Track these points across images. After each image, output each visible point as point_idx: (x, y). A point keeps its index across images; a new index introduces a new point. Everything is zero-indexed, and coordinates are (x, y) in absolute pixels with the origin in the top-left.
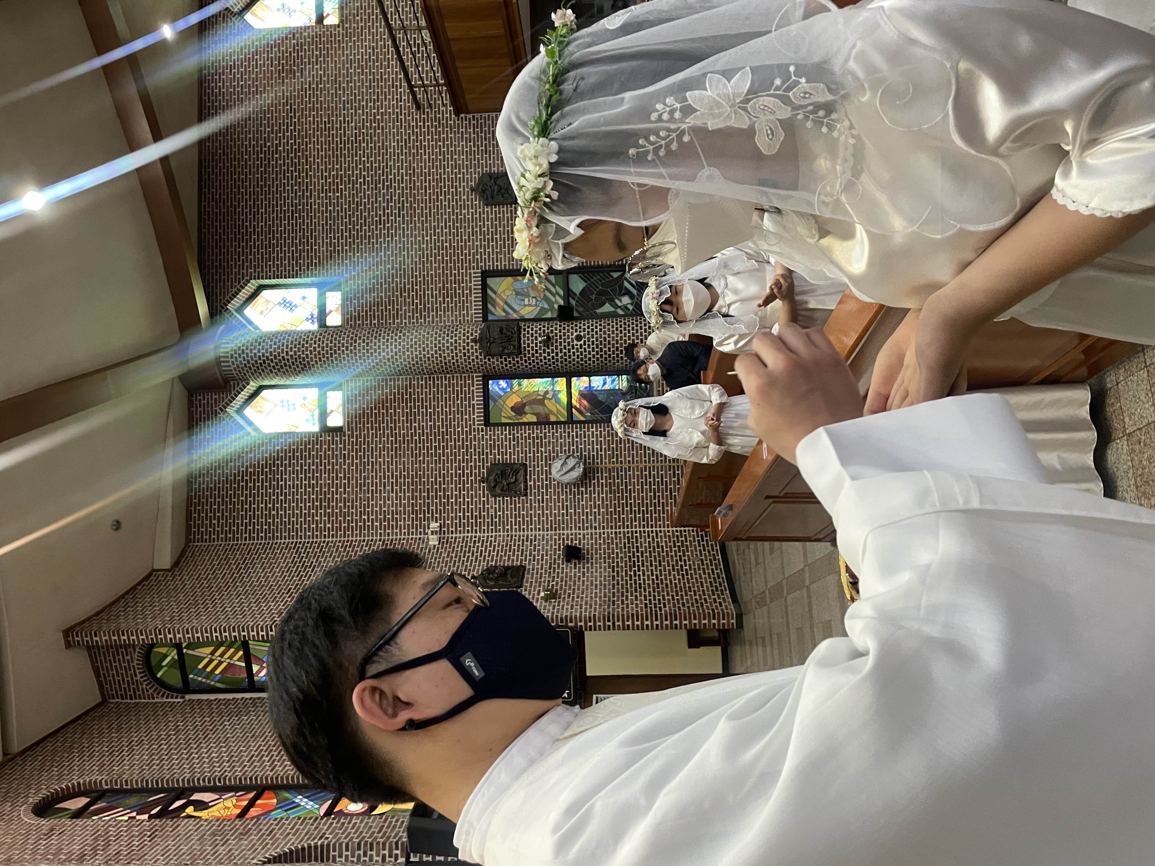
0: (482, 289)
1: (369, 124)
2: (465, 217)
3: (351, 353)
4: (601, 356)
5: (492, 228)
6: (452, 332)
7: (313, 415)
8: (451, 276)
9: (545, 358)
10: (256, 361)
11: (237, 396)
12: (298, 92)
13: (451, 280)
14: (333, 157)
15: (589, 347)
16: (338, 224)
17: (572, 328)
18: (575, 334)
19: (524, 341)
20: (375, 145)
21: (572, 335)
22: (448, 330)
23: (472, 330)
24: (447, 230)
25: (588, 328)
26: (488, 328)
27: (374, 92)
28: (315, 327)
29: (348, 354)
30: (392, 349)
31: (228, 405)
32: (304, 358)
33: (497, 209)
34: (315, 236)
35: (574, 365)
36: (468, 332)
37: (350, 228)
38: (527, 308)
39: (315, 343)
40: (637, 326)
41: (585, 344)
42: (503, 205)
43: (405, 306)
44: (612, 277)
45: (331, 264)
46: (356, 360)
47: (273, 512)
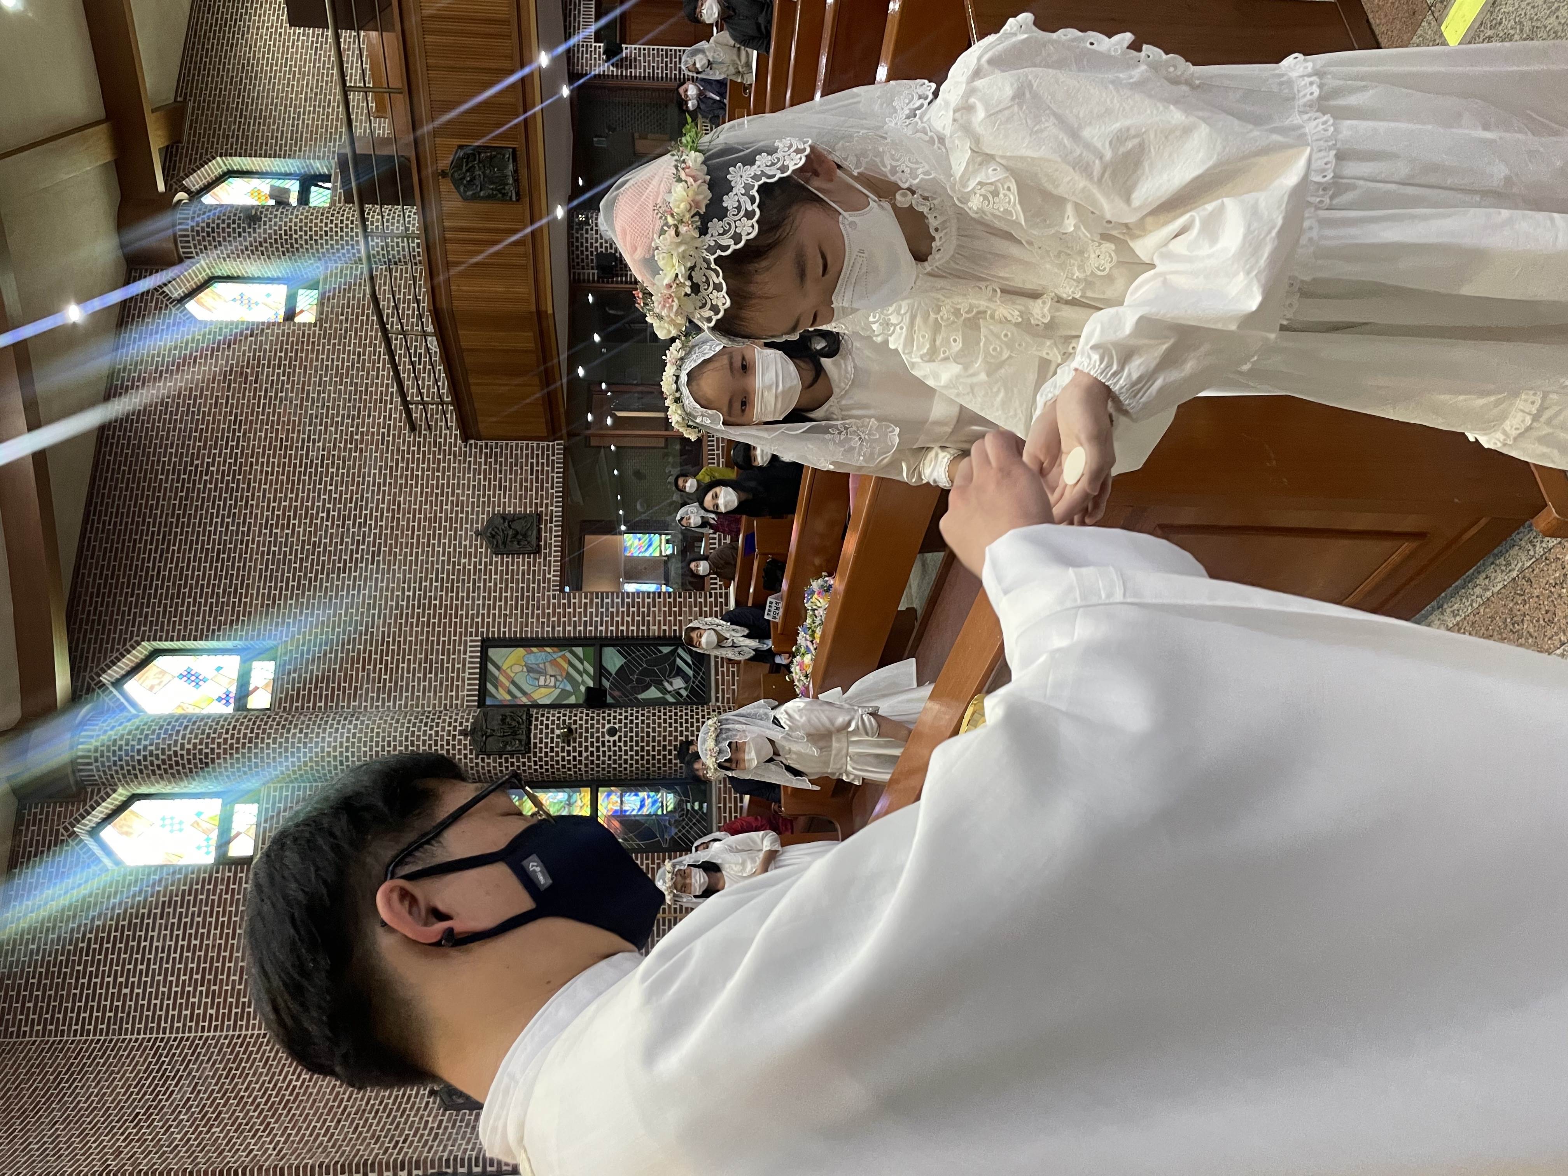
0: (480, 663)
1: (342, 445)
2: (464, 568)
3: (280, 747)
4: (642, 757)
5: (501, 583)
6: (433, 720)
7: (208, 840)
8: (438, 644)
9: (563, 759)
10: (132, 757)
11: (93, 809)
12: (249, 401)
13: (438, 650)
14: (287, 484)
15: (626, 745)
16: (283, 570)
17: (604, 718)
18: (607, 726)
19: (535, 734)
20: (348, 471)
21: (603, 727)
22: (428, 717)
23: (462, 717)
24: (439, 584)
25: (626, 718)
26: (485, 715)
27: (354, 407)
28: (230, 710)
29: (274, 749)
30: (341, 743)
31: (78, 822)
32: (207, 754)
33: (510, 560)
34: (248, 584)
35: (603, 769)
36: (456, 721)
37: (300, 576)
38: (543, 690)
39: (227, 733)
40: (692, 717)
41: (620, 741)
42: (518, 554)
43: (368, 683)
44: (661, 652)
45: (266, 623)
46: (287, 757)
47: (124, 991)
